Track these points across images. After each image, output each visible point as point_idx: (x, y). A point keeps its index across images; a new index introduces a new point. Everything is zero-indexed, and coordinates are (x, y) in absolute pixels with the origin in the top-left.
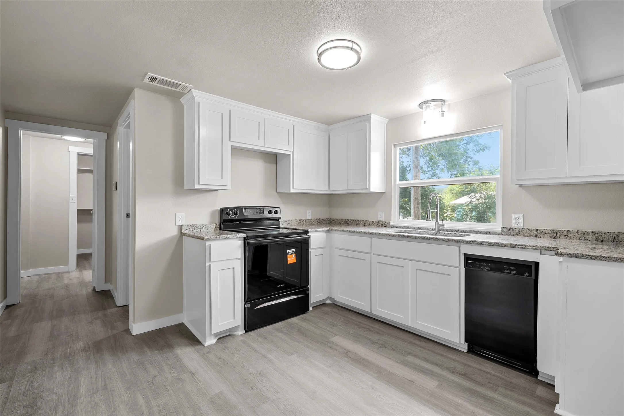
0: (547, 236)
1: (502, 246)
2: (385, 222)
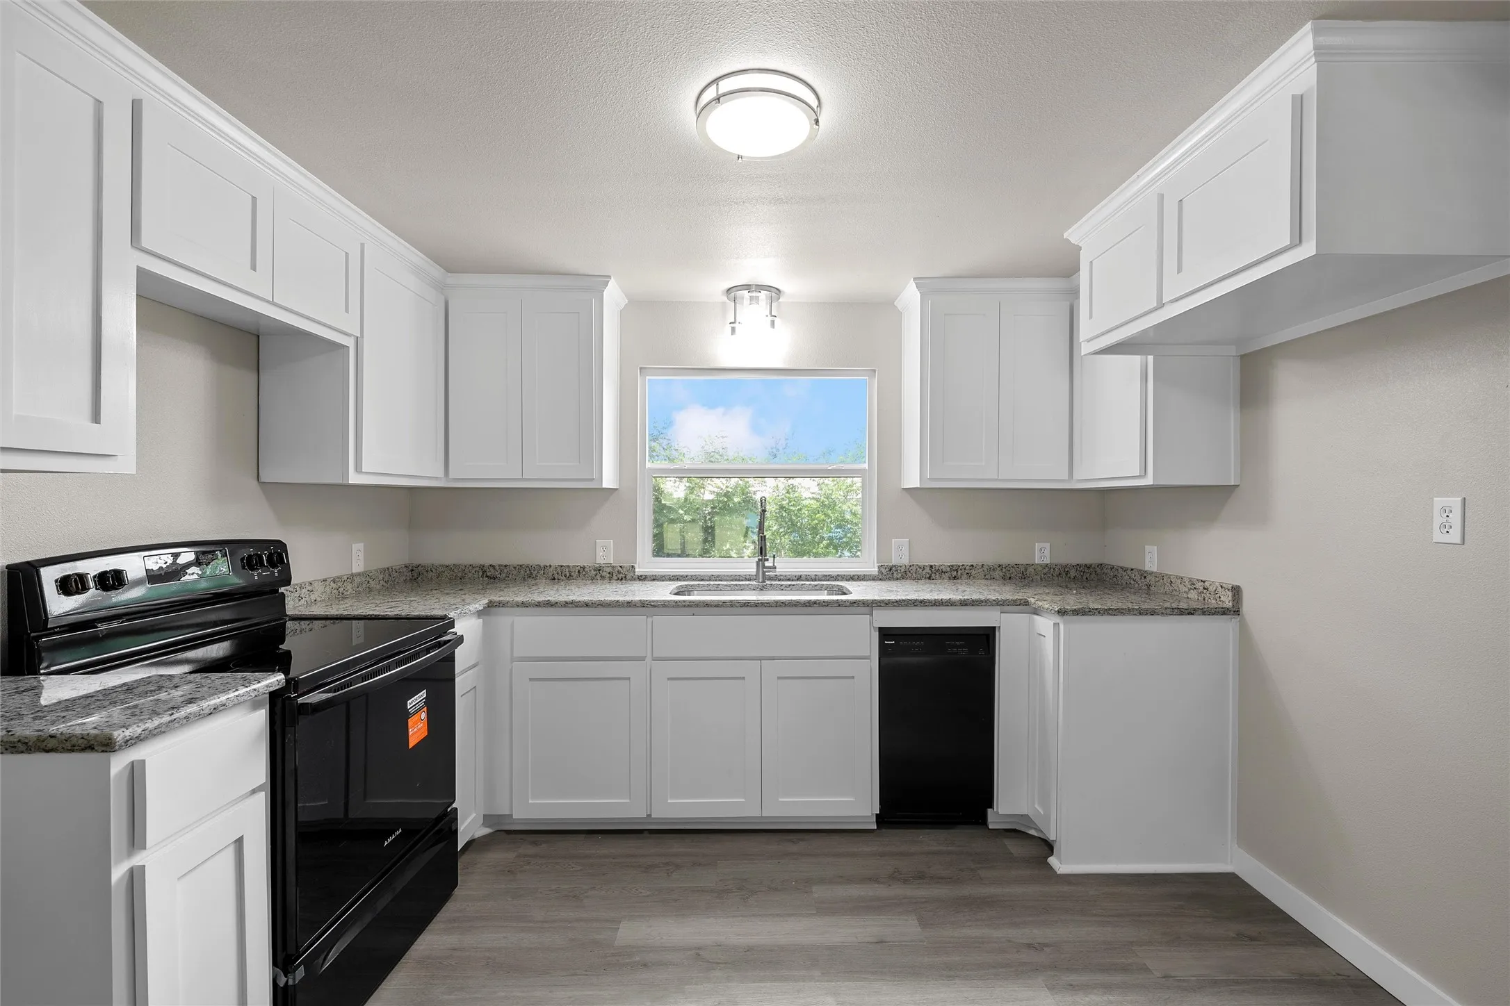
0: (944, 576)
1: (948, 605)
2: (621, 567)
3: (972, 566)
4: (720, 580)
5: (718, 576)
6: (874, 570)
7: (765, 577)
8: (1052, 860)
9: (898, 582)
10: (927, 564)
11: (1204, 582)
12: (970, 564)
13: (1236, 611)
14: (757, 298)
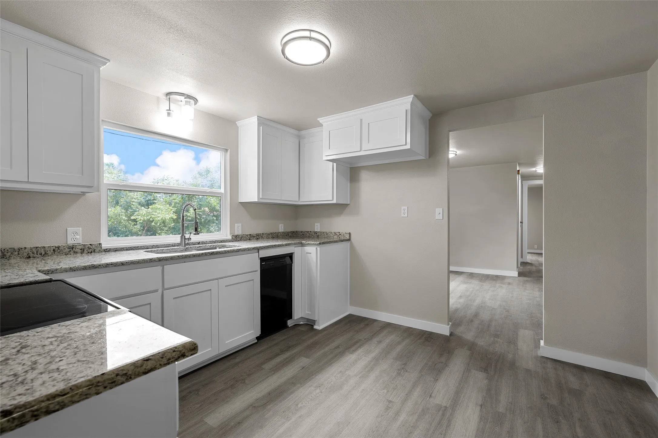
0: (254, 238)
2: (91, 244)
3: (263, 233)
4: (158, 248)
5: (157, 246)
6: (229, 237)
7: (186, 243)
8: (316, 327)
9: (239, 242)
10: (249, 234)
11: (339, 232)
12: (262, 233)
13: (349, 240)
14: (190, 102)
